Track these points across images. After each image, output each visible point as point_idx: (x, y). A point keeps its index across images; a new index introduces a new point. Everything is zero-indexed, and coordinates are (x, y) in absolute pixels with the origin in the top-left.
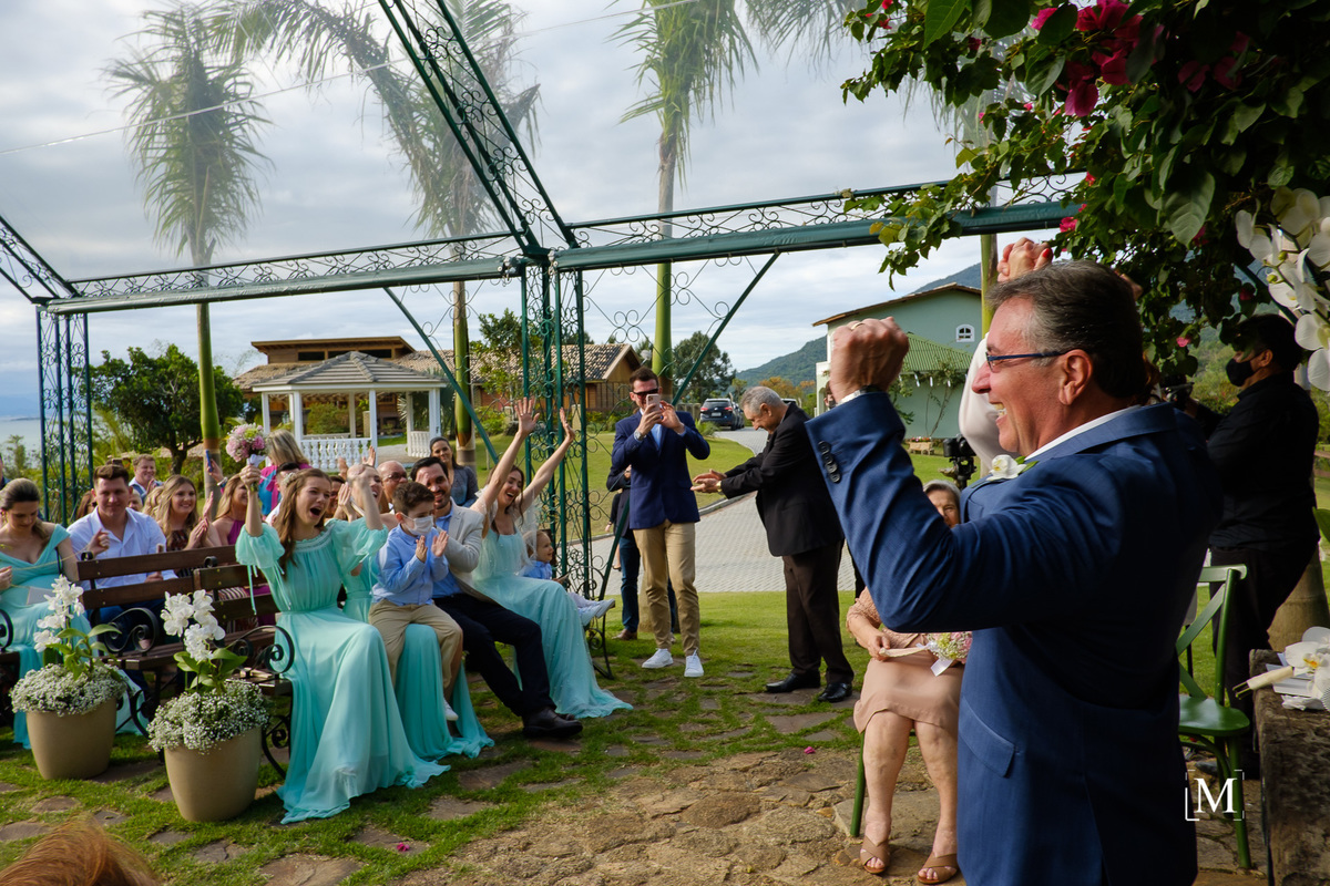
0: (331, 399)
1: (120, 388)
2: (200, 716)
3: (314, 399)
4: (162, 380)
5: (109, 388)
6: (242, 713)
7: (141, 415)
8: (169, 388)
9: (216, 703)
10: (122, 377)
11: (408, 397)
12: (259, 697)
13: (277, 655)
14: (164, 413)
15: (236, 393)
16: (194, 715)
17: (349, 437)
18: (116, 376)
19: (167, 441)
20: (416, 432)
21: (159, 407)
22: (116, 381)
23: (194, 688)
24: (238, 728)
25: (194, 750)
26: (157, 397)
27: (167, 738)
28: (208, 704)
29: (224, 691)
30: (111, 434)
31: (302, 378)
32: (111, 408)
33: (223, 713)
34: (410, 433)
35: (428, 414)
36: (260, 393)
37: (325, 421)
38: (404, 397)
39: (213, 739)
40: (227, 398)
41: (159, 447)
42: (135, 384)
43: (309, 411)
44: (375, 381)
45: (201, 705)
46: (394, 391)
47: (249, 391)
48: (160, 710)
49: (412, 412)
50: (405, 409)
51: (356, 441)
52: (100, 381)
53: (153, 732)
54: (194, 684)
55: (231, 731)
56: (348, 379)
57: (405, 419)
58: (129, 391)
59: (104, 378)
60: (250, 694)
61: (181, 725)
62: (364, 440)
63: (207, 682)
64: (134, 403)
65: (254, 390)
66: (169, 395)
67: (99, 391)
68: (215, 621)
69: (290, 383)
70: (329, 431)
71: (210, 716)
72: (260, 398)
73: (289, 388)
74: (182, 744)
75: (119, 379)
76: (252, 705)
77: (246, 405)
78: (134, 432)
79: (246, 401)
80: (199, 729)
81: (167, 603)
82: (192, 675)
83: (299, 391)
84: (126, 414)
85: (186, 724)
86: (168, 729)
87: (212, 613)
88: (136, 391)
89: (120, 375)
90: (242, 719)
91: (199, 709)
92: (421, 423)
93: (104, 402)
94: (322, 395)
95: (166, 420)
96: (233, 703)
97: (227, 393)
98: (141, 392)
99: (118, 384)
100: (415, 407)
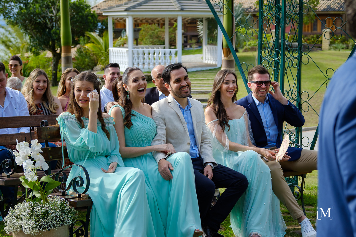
0: (155, 21)
1: (23, 11)
2: (32, 215)
3: (144, 21)
4: (48, 7)
5: (16, 11)
6: (56, 216)
7: (35, 29)
8: (52, 12)
9: (41, 208)
10: (24, 4)
11: (204, 21)
12: (68, 206)
13: (80, 183)
14: (49, 28)
15: (93, 16)
16: (29, 214)
17: (164, 48)
18: (20, 3)
19: (50, 47)
20: (209, 46)
21: (46, 24)
22: (20, 6)
23: (30, 198)
24: (54, 224)
25: (28, 235)
26: (44, 18)
27: (13, 226)
28: (37, 208)
29: (47, 201)
30: (19, 40)
31: (134, 7)
32: (17, 23)
33: (45, 215)
34: (205, 47)
35: (217, 34)
36: (107, 16)
37: (151, 36)
38: (202, 21)
39: (39, 230)
40: (87, 19)
41: (45, 50)
42: (31, 8)
43: (140, 30)
44: (182, 10)
45: (33, 209)
46: (195, 17)
47: (100, 15)
48: (11, 209)
49: (207, 32)
50: (202, 29)
51: (167, 50)
52: (10, 6)
53: (6, 222)
54: (30, 196)
55: (50, 226)
56: (164, 8)
57: (202, 37)
58: (27, 13)
59: (13, 4)
60: (62, 205)
61: (21, 219)
62: (173, 51)
63: (38, 195)
64: (30, 21)
65: (104, 14)
66: (52, 17)
67: (10, 12)
68: (43, 159)
69: (126, 10)
70: (154, 44)
71: (38, 216)
72: (107, 19)
73: (125, 13)
74: (21, 231)
75: (22, 5)
76: (63, 212)
77: (99, 24)
78: (30, 40)
79: (99, 22)
80: (32, 223)
81: (17, 146)
82: (30, 191)
83: (132, 15)
84: (26, 28)
85: (24, 219)
86: (14, 221)
87: (41, 154)
88: (32, 13)
89: (22, 3)
90: (56, 220)
91: (32, 211)
92: (212, 40)
93: (12, 19)
94: (149, 19)
95: (49, 32)
96: (52, 210)
97: (87, 16)
98: (35, 14)
99: (21, 8)
100: (209, 29)
